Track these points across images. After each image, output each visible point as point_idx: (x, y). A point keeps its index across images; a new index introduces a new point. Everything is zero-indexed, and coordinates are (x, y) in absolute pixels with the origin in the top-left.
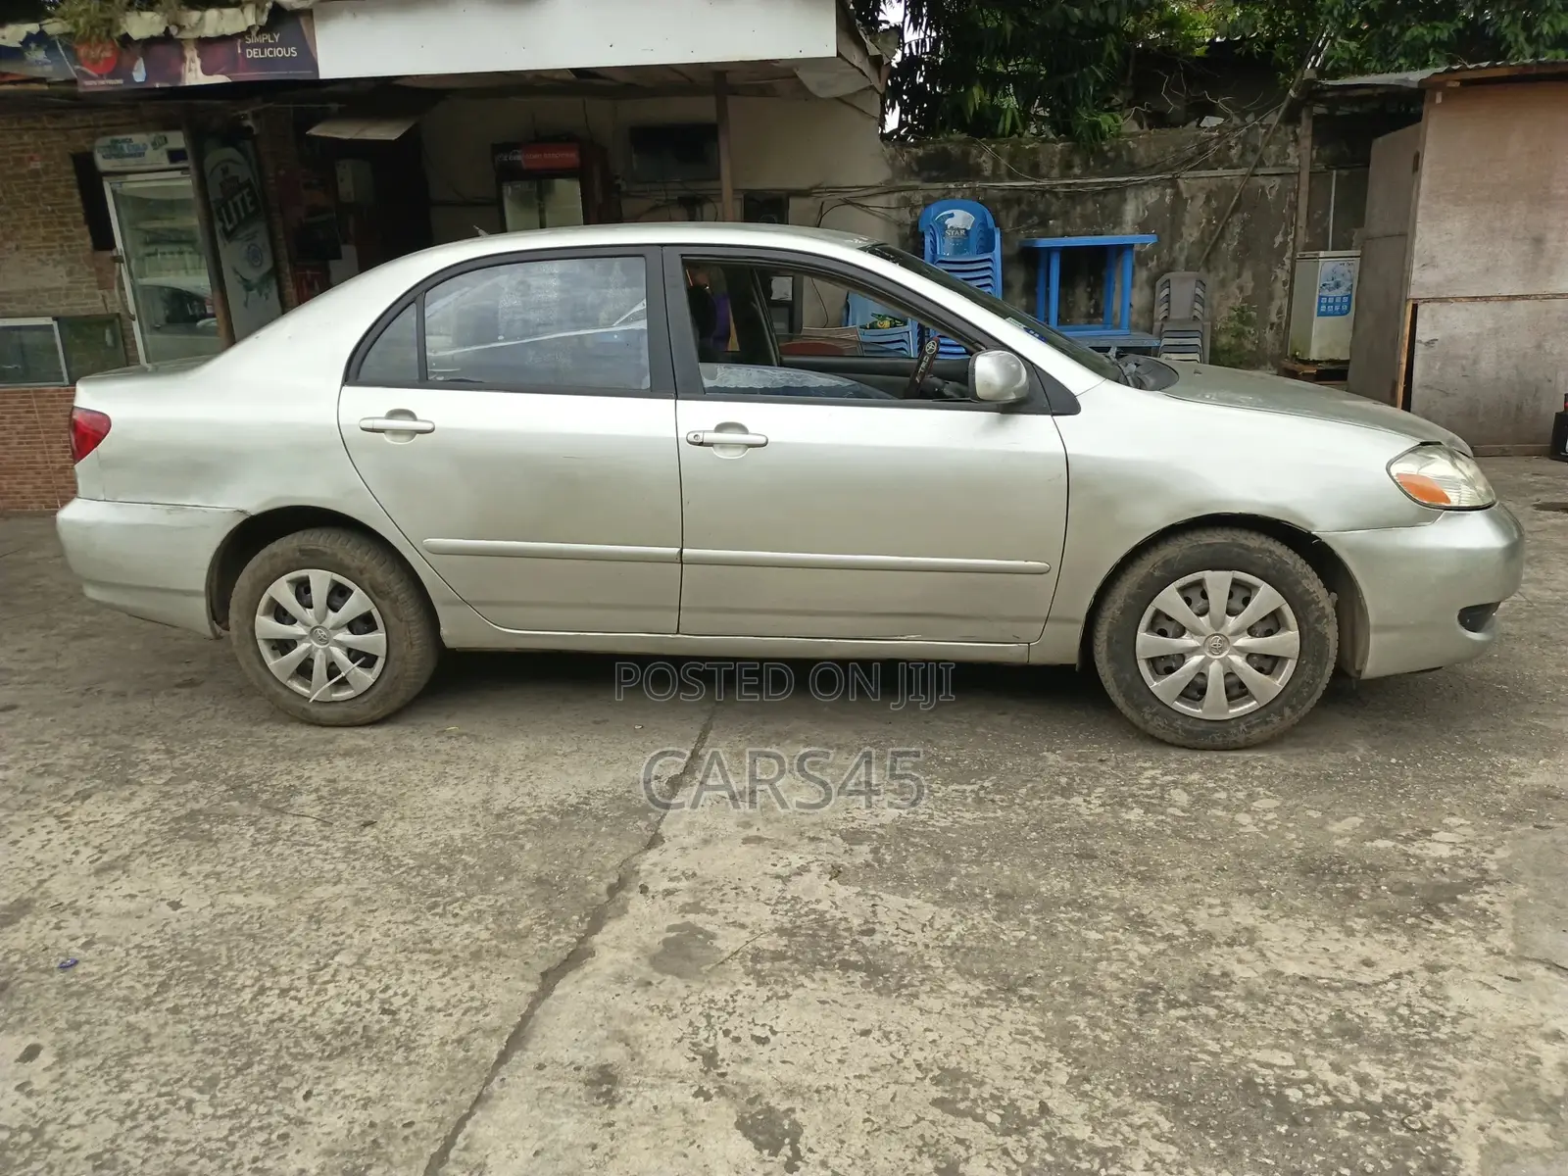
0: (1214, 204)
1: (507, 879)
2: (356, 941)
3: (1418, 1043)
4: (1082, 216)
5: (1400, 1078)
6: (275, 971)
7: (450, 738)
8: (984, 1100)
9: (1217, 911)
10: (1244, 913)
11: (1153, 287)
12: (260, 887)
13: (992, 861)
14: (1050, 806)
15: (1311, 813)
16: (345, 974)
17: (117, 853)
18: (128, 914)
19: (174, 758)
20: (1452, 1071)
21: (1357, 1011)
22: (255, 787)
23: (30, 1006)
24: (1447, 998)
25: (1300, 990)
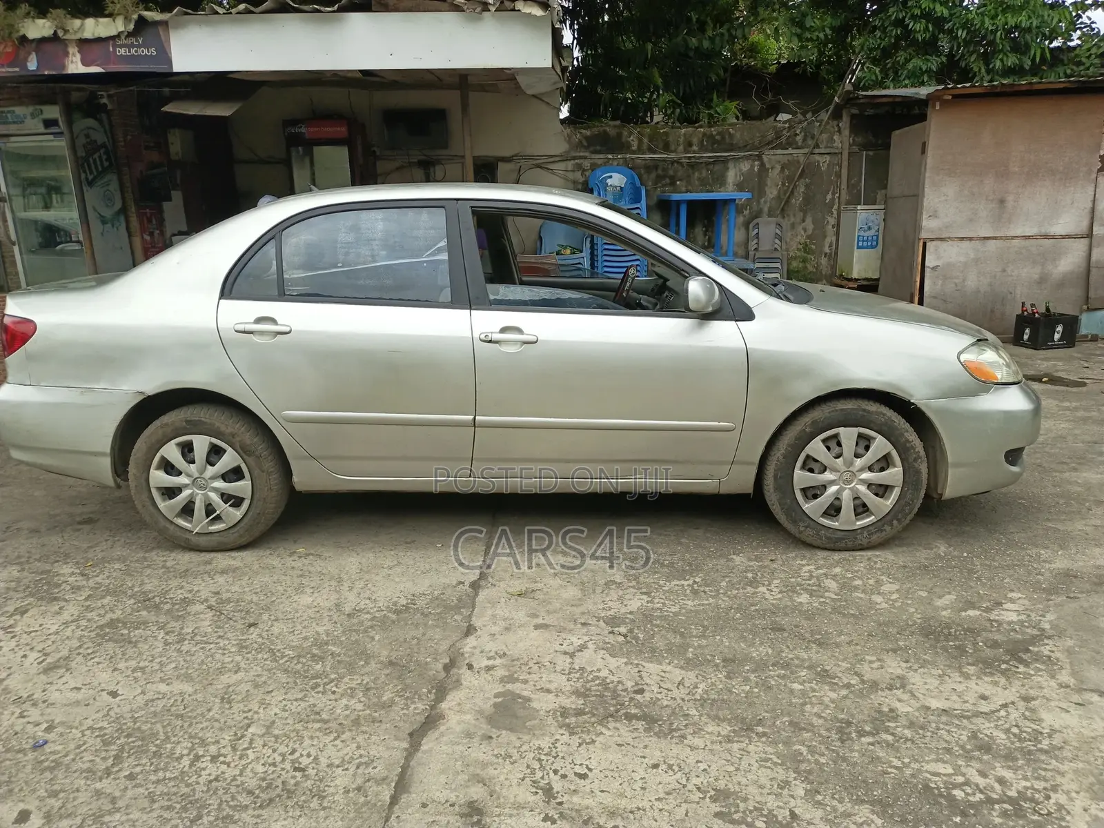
0: (787, 172)
1: (367, 663)
2: (262, 716)
3: (1030, 752)
4: (699, 179)
5: (1025, 778)
6: (203, 743)
7: (300, 557)
8: (751, 812)
9: (875, 665)
10: (894, 666)
11: (747, 229)
12: (178, 677)
13: (713, 636)
14: (744, 594)
15: (921, 593)
16: (258, 742)
17: (58, 656)
18: (77, 703)
19: (88, 579)
20: (1059, 772)
21: (985, 732)
22: (157, 599)
23: (13, 779)
24: (1041, 720)
25: (944, 719)
